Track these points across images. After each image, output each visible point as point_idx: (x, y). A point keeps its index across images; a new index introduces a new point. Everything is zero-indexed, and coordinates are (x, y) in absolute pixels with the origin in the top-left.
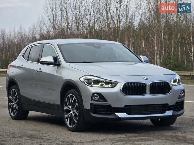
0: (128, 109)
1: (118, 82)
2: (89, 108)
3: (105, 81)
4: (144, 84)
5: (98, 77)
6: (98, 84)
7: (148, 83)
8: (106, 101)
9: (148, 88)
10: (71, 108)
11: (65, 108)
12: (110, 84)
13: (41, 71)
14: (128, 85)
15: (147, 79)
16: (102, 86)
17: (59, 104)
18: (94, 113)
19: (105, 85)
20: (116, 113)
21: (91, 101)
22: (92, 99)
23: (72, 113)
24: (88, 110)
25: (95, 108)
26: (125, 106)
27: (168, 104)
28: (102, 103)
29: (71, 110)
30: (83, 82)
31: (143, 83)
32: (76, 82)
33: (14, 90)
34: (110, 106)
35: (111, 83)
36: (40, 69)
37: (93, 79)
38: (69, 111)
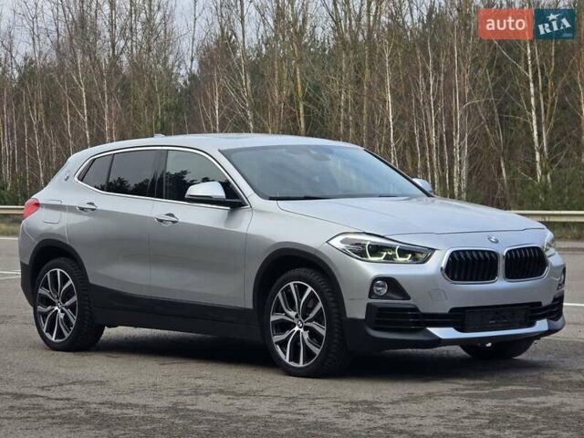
0: (457, 318)
1: (434, 250)
2: (363, 317)
3: (398, 247)
4: (493, 255)
5: (383, 237)
6: (381, 255)
7: (503, 251)
8: (409, 298)
9: (501, 264)
10: (297, 316)
11: (273, 318)
12: (410, 256)
13: (174, 219)
14: (459, 257)
15: (497, 242)
16: (389, 259)
17: (250, 306)
18: (376, 329)
19: (400, 256)
20: (429, 329)
21: (370, 297)
22: (371, 294)
23: (302, 330)
24: (361, 320)
25: (378, 316)
26: (452, 310)
27: (540, 303)
28: (398, 302)
29: (295, 321)
30: (342, 251)
31: (489, 252)
32: (316, 251)
33: (59, 270)
34: (416, 309)
35: (414, 253)
36: (171, 215)
37: (368, 243)
38: (290, 325)
